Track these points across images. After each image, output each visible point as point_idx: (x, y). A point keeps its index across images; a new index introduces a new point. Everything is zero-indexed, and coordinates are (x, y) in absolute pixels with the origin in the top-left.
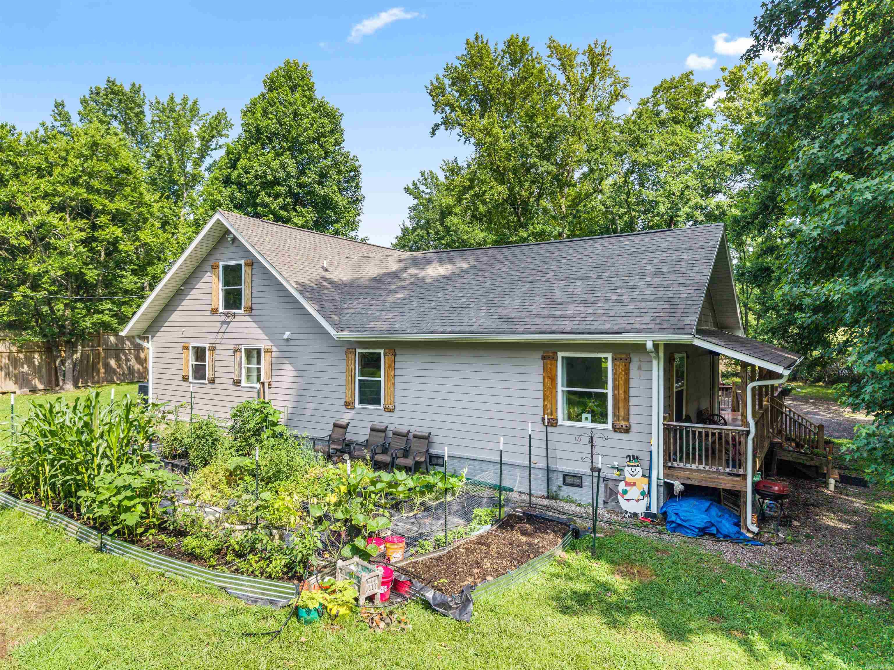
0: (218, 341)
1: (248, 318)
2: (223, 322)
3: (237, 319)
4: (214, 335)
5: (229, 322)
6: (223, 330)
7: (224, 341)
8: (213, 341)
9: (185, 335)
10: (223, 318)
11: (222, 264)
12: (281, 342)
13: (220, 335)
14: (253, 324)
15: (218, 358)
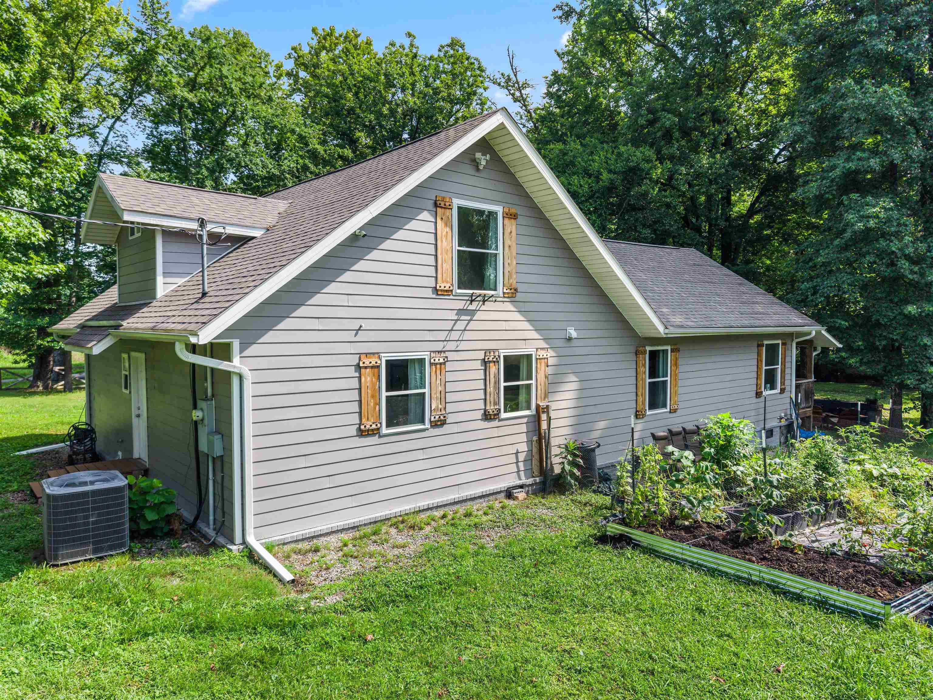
0: (451, 346)
1: (509, 306)
2: (461, 312)
3: (489, 305)
4: (442, 336)
5: (472, 313)
6: (460, 325)
7: (463, 346)
8: (439, 346)
9: (361, 336)
10: (460, 305)
11: (457, 202)
12: (560, 343)
13: (455, 335)
14: (518, 316)
15: (450, 377)
